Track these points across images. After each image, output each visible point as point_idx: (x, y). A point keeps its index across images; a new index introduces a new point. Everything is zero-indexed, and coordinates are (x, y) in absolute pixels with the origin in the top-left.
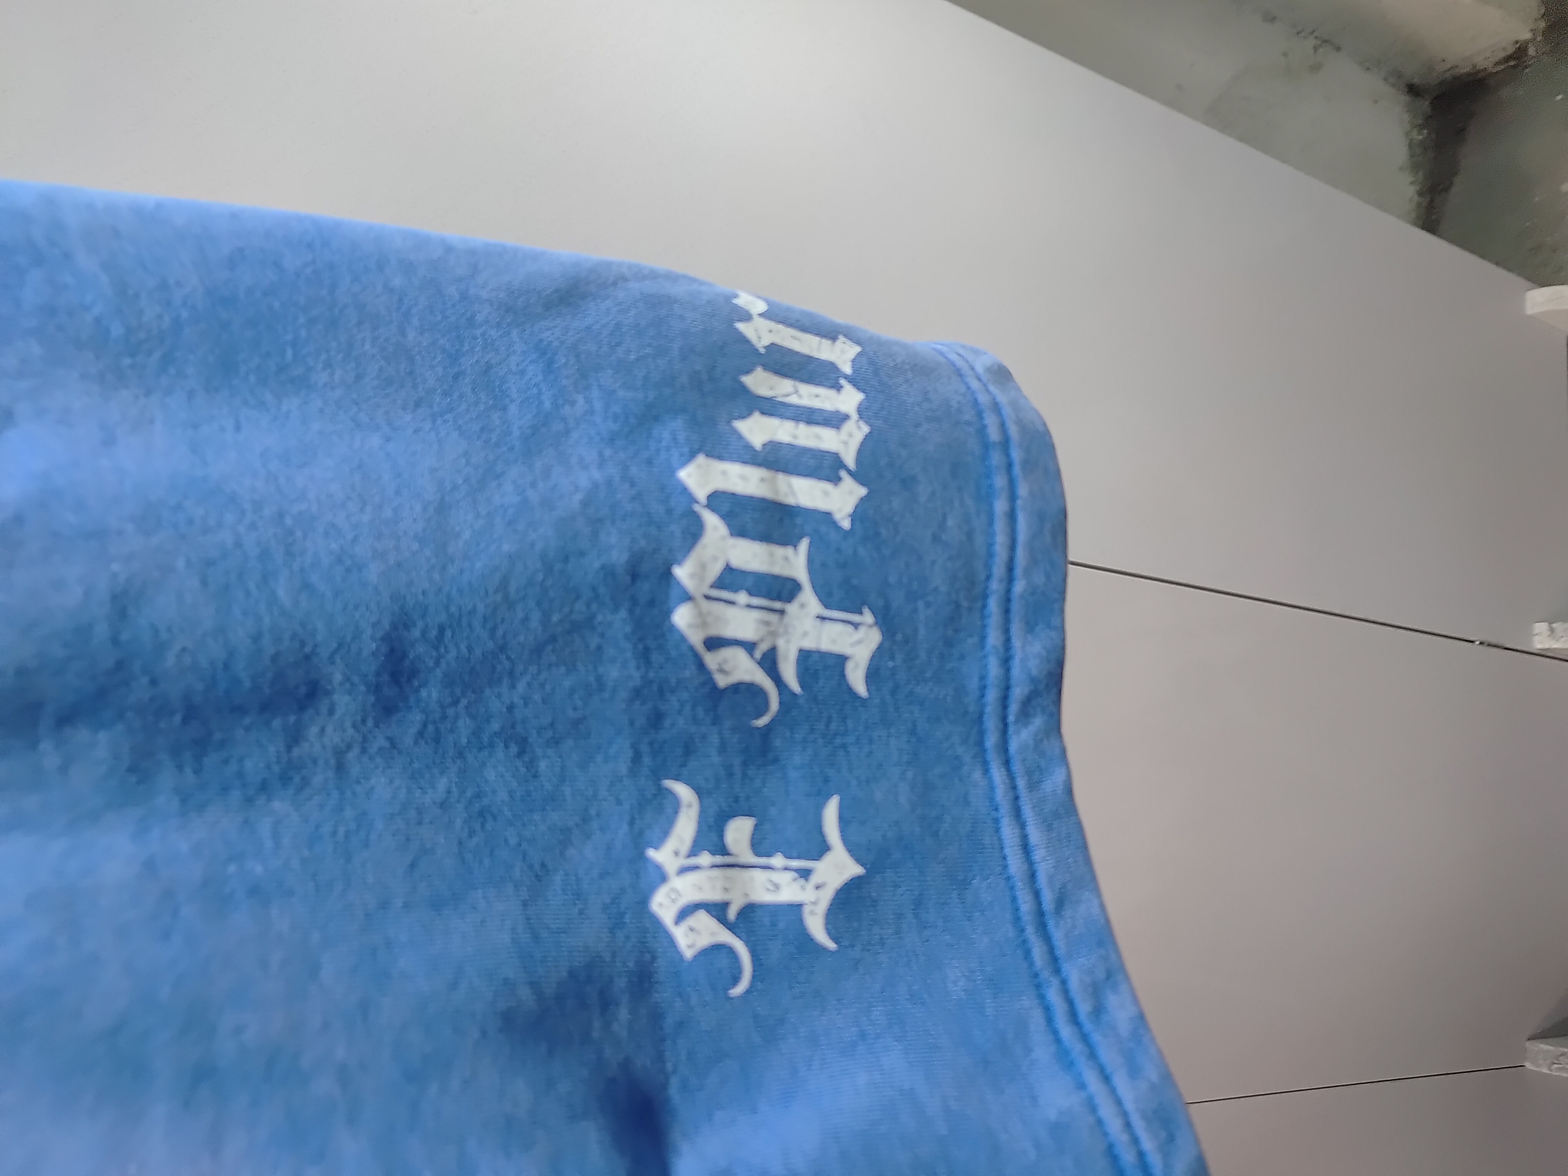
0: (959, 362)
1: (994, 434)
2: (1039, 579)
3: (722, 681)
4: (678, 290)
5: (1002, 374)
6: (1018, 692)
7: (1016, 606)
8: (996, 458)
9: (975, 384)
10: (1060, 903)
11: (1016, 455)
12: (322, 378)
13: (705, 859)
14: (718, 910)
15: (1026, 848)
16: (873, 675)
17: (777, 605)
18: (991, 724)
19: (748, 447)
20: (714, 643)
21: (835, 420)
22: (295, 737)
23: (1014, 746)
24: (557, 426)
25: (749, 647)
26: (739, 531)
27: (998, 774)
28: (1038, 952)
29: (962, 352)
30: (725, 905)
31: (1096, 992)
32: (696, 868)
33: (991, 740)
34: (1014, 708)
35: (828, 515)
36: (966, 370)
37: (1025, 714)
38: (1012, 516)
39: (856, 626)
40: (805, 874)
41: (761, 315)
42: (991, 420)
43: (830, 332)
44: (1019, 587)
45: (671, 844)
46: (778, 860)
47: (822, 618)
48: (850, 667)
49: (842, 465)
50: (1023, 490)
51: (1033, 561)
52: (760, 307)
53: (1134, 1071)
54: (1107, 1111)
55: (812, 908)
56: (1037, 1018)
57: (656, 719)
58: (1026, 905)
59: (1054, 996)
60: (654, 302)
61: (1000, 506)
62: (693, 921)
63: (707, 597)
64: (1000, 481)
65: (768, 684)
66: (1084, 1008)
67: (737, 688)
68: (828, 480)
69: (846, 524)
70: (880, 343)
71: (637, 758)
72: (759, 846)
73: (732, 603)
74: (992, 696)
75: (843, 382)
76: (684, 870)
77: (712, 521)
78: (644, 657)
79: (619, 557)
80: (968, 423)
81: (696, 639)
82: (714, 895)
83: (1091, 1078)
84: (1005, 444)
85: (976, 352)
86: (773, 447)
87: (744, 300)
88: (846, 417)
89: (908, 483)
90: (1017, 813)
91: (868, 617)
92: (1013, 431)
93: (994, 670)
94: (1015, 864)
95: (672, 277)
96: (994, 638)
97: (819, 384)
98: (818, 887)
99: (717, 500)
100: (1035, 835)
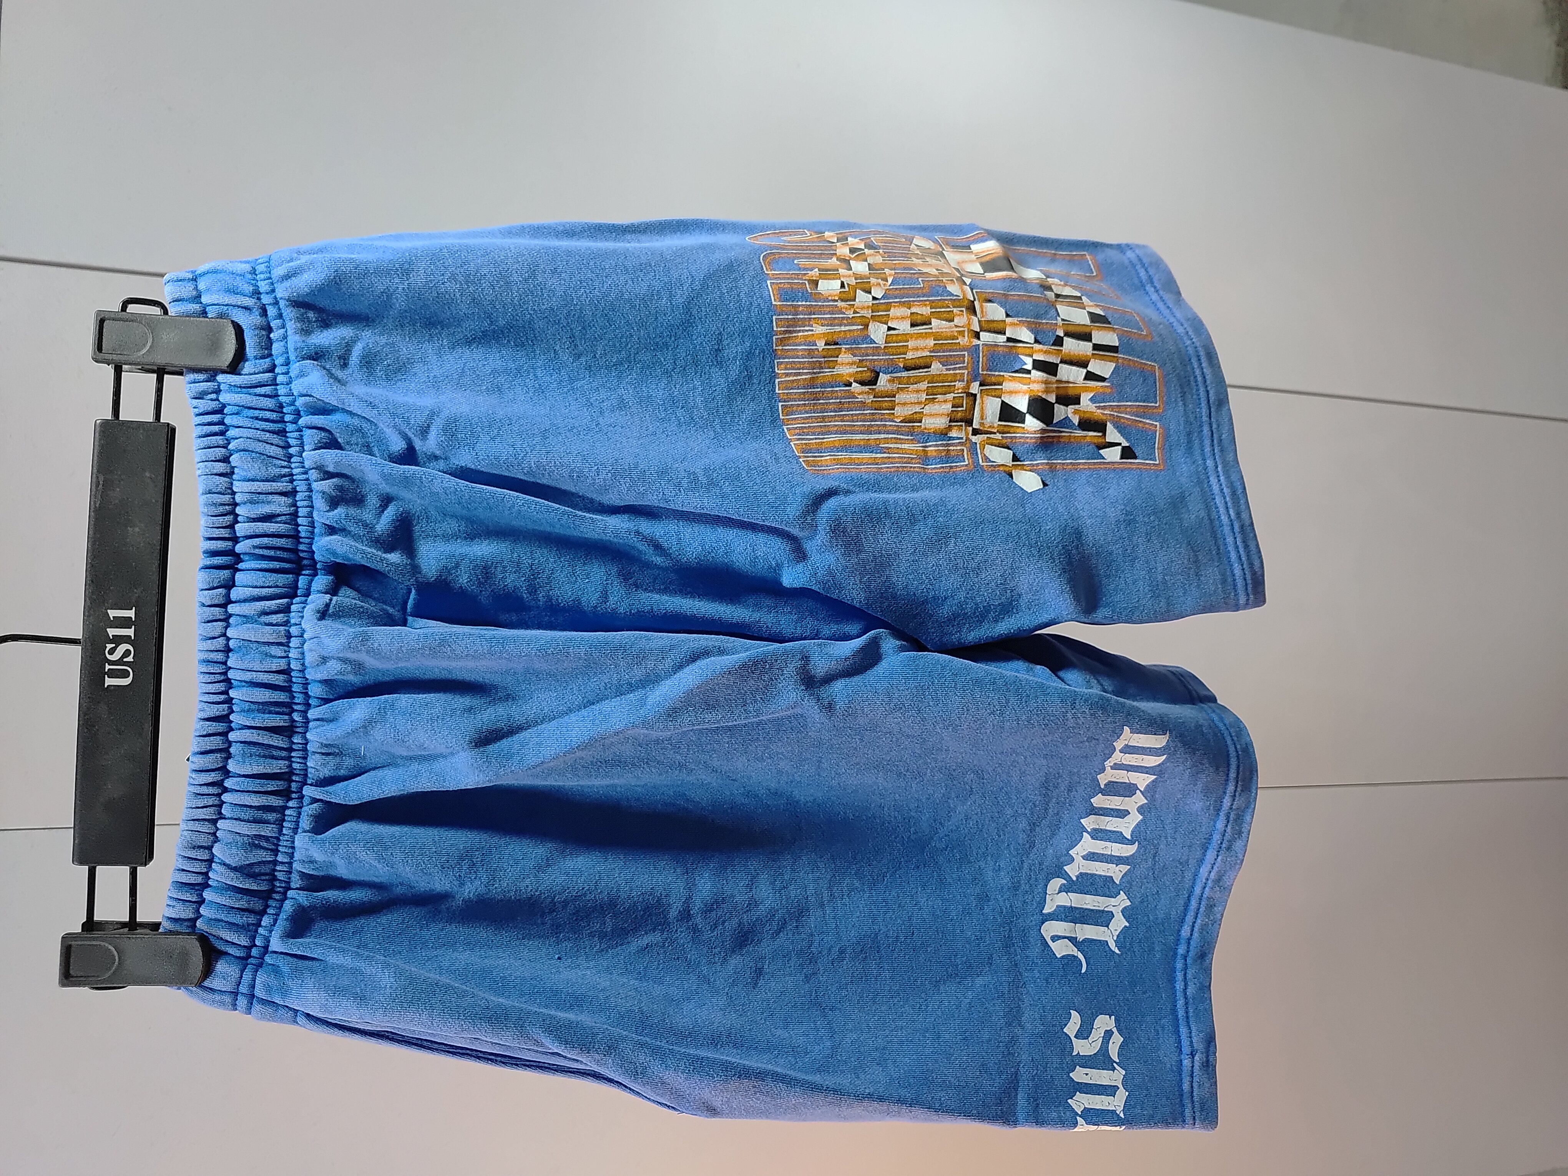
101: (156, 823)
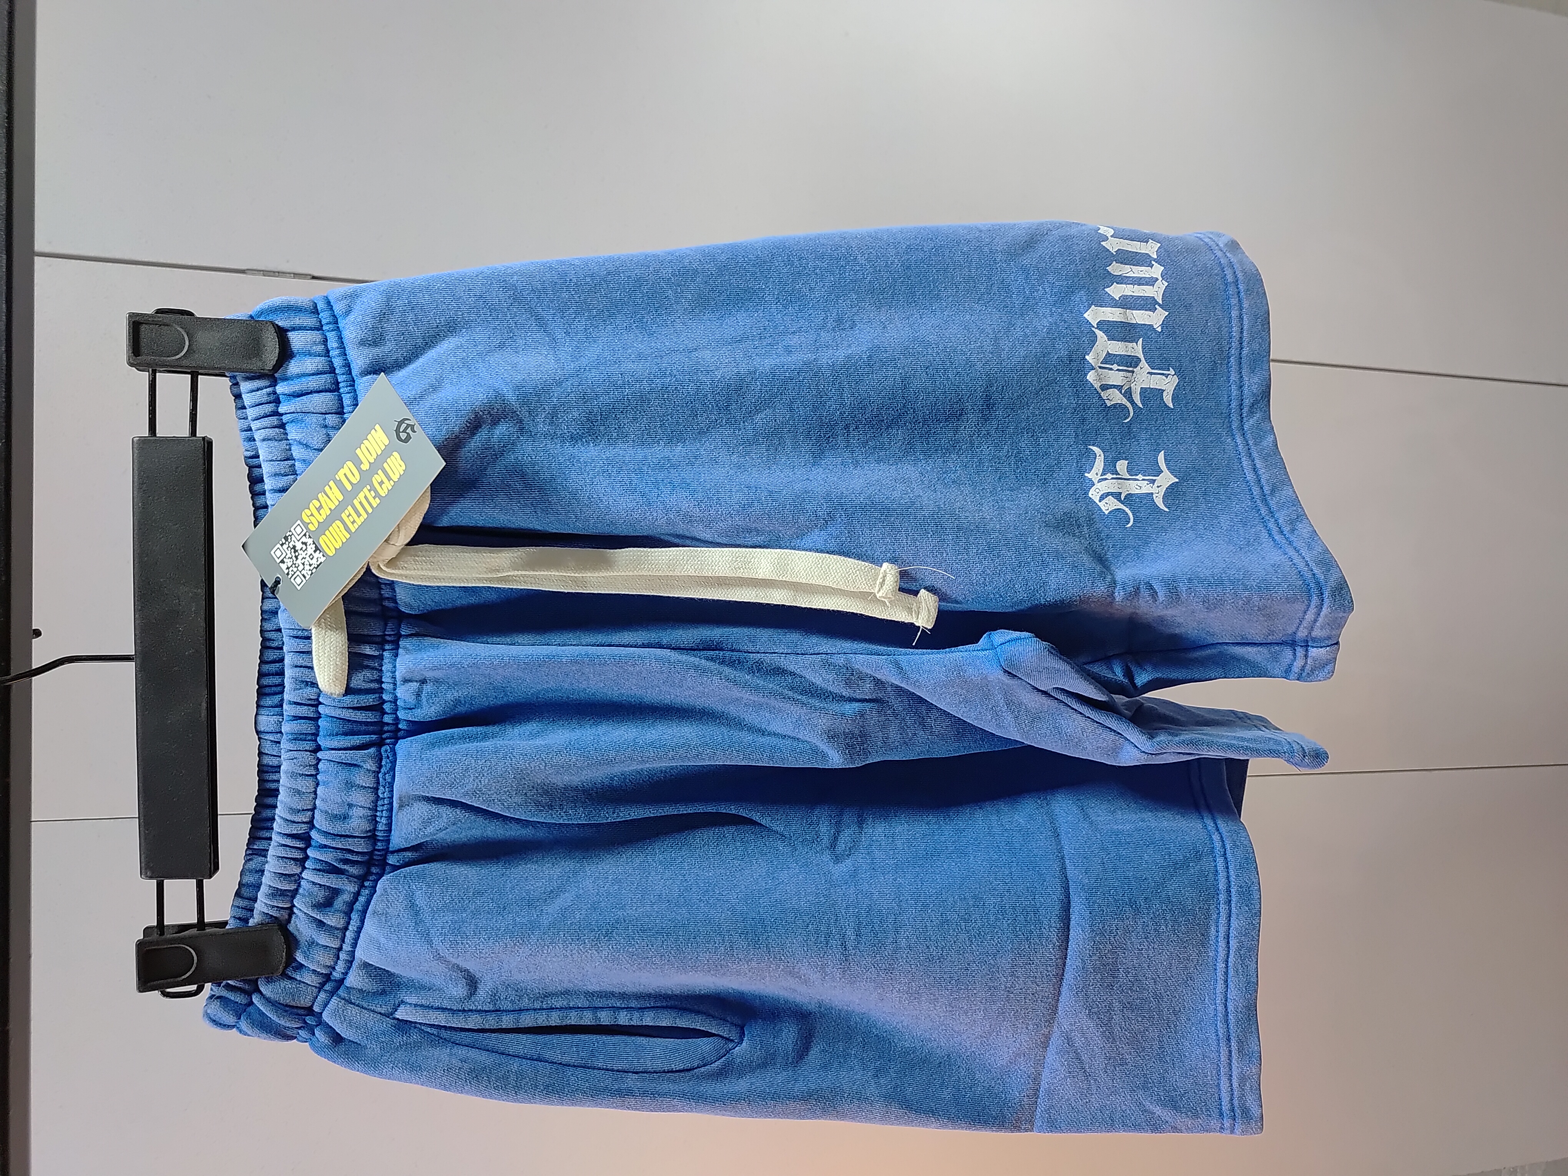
0: (1211, 243)
1: (1230, 278)
2: (1256, 346)
3: (1109, 404)
4: (1073, 231)
5: (1234, 246)
6: (1247, 402)
7: (1244, 361)
8: (1232, 290)
9: (1219, 254)
10: (1273, 491)
11: (1241, 287)
12: (943, 294)
13: (1109, 476)
14: (1117, 496)
15: (1255, 469)
16: (1175, 398)
17: (1131, 369)
18: (1235, 417)
19: (1113, 299)
20: (1105, 387)
21: (1151, 282)
22: (956, 432)
23: (1246, 427)
24: (1033, 302)
25: (1119, 388)
26: (1111, 338)
27: (1239, 440)
28: (1264, 511)
29: (1211, 236)
30: (1120, 493)
31: (1292, 522)
32: (1106, 479)
33: (1235, 425)
34: (1245, 410)
35: (1151, 326)
36: (1214, 247)
37: (1251, 412)
38: (1241, 318)
39: (1167, 376)
40: (1153, 482)
41: (1111, 236)
42: (1228, 272)
43: (1144, 239)
44: (1245, 351)
45: (1094, 471)
46: (1140, 477)
47: (1151, 374)
48: (1165, 394)
49: (1157, 303)
50: (1246, 305)
51: (1252, 339)
52: (1112, 232)
53: (1310, 547)
54: (1297, 560)
55: (1157, 495)
56: (1264, 534)
57: (1083, 420)
58: (1256, 491)
59: (1271, 525)
60: (1065, 239)
61: (1234, 313)
62: (1106, 500)
63: (1100, 367)
64: (1234, 301)
65: (1128, 405)
66: (1286, 530)
67: (1115, 406)
68: (1150, 310)
69: (1159, 329)
70: (1169, 240)
71: (1077, 435)
72: (1129, 471)
73: (1111, 369)
74: (1234, 404)
75: (1153, 262)
76: (1100, 481)
77: (1099, 333)
78: (1077, 394)
79: (1064, 353)
80: (1217, 275)
81: (1097, 385)
82: (1115, 490)
83: (1291, 552)
84: (1236, 282)
85: (1219, 235)
86: (1124, 297)
87: (1103, 230)
88: (1157, 279)
89: (1188, 307)
90: (1250, 455)
91: (1172, 372)
92: (1240, 275)
93: (1235, 392)
94: (1250, 476)
95: (1070, 225)
96: (1234, 377)
97: (1142, 265)
98: (1158, 487)
99: (1101, 325)
100: (1259, 464)
101: (219, 813)
